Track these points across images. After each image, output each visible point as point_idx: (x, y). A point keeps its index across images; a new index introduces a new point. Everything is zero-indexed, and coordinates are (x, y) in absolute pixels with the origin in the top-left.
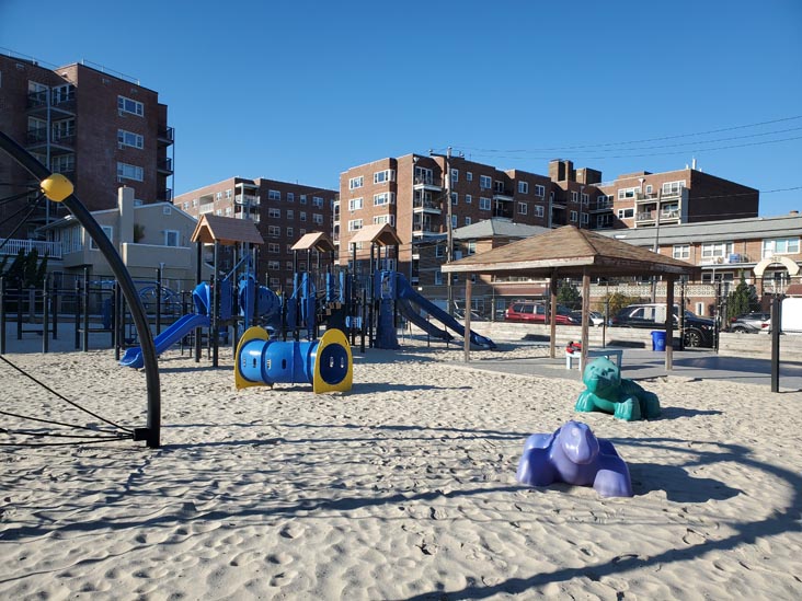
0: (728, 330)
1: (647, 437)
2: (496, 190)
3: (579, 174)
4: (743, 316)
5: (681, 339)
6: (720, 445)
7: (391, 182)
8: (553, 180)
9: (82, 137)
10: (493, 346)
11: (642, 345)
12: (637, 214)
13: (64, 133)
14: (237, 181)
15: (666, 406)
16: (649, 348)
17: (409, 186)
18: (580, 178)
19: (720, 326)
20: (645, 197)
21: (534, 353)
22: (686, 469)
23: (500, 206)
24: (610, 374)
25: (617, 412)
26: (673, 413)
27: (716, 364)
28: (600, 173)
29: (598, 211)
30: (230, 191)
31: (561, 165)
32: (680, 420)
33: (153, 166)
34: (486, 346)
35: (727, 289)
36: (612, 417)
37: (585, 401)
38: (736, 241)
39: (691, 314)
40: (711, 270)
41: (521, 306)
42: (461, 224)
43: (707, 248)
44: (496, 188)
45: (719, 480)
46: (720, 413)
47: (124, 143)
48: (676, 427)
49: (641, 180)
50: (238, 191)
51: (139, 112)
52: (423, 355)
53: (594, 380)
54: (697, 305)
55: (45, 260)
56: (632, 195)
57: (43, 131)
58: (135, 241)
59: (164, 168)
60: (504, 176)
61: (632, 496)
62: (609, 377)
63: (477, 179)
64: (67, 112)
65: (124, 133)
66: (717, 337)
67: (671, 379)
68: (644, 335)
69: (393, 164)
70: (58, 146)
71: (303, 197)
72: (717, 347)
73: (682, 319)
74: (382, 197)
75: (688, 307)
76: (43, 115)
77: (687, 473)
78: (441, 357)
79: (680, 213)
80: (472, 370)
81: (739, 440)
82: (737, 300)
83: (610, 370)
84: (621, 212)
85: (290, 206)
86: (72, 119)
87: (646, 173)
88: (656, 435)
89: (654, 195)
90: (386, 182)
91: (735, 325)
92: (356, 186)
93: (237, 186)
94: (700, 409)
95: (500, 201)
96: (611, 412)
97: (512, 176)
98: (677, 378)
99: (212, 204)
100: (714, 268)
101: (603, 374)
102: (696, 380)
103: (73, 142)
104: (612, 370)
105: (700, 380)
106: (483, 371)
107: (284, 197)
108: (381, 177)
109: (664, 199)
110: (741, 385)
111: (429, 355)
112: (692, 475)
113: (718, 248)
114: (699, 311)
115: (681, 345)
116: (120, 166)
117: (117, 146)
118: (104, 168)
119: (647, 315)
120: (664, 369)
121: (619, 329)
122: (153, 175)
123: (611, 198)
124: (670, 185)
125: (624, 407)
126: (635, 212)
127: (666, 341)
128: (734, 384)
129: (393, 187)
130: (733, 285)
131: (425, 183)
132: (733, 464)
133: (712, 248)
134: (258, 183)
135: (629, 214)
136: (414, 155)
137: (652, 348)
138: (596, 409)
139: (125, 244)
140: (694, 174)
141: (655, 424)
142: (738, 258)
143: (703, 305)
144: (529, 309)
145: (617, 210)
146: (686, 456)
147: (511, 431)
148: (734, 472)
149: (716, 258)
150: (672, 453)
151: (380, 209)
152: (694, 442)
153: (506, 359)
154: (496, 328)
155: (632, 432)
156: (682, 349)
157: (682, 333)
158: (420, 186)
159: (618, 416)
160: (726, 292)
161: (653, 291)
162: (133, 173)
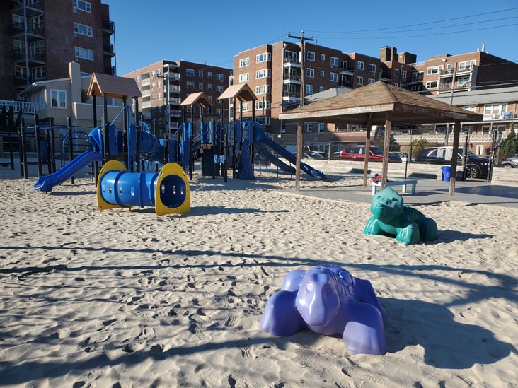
0: (500, 166)
1: (420, 264)
2: (341, 67)
3: (400, 57)
4: (511, 156)
5: (463, 172)
6: (490, 275)
7: (268, 62)
8: (382, 61)
9: (49, 28)
10: (324, 177)
11: (434, 177)
12: (440, 85)
13: (37, 26)
14: (165, 62)
15: (443, 229)
16: (439, 179)
17: (281, 64)
18: (401, 59)
19: (494, 163)
20: (446, 73)
21: (353, 182)
22: (453, 310)
23: (344, 78)
24: (394, 203)
25: (399, 236)
26: (449, 237)
27: (488, 191)
28: (416, 56)
29: (413, 83)
30: (160, 70)
31: (388, 50)
32: (454, 243)
33: (100, 49)
34: (318, 177)
35: (500, 137)
36: (393, 241)
37: (372, 225)
38: (510, 103)
39: (472, 154)
40: (490, 124)
41: (351, 148)
42: (316, 91)
43: (488, 108)
44: (342, 67)
45: (487, 327)
46: (490, 237)
47: (79, 33)
48: (450, 251)
49: (444, 60)
50: (165, 70)
51: (88, 10)
52: (270, 184)
53: (379, 208)
54: (477, 147)
55: (20, 114)
56: (437, 72)
57: (22, 24)
58: (83, 102)
59: (109, 51)
60: (348, 57)
61: (384, 354)
62: (392, 205)
63: (328, 59)
64: (37, 10)
65: (78, 25)
66: (491, 171)
67: (452, 203)
68: (436, 169)
69: (270, 49)
70: (32, 35)
71: (209, 74)
72: (490, 178)
73: (466, 157)
74: (262, 72)
75: (470, 149)
76: (21, 13)
77: (452, 315)
78: (282, 185)
79: (470, 84)
80: (298, 196)
81: (508, 269)
82: (507, 144)
83: (394, 200)
84: (428, 84)
85: (201, 80)
86: (42, 15)
87: (448, 55)
88: (429, 262)
89: (452, 71)
90: (265, 62)
91: (504, 162)
92: (244, 65)
93: (165, 66)
94: (473, 232)
95: (344, 75)
96: (393, 236)
97: (353, 58)
98: (457, 202)
99: (149, 79)
100: (492, 123)
101: (387, 203)
102: (472, 204)
103: (43, 32)
104: (397, 200)
105: (476, 204)
106: (307, 197)
107: (197, 73)
108: (261, 58)
109: (458, 74)
110: (508, 209)
111: (274, 184)
112: (458, 319)
113: (496, 108)
114: (479, 152)
115: (463, 176)
116: (77, 49)
117: (74, 34)
118: (65, 50)
119: (440, 155)
120: (448, 195)
121: (418, 165)
122: (100, 56)
123: (422, 74)
124: (465, 63)
125: (405, 232)
126: (438, 83)
127: (452, 174)
128: (502, 208)
129: (270, 65)
130: (505, 135)
131: (291, 62)
132: (502, 302)
133: (491, 108)
134: (179, 64)
135: (434, 85)
136: (284, 42)
137: (441, 178)
138: (381, 232)
139: (75, 103)
140: (483, 55)
141: (431, 248)
142: (510, 116)
143: (482, 146)
144: (357, 151)
145: (426, 83)
146: (454, 289)
147: (293, 256)
148: (503, 315)
149: (494, 115)
150: (441, 285)
151: (260, 81)
152: (465, 271)
153: (331, 187)
154: (331, 164)
155: (407, 259)
156: (463, 180)
157: (464, 168)
158: (288, 65)
159: (399, 240)
160: (500, 140)
161: (447, 138)
162: (86, 54)
